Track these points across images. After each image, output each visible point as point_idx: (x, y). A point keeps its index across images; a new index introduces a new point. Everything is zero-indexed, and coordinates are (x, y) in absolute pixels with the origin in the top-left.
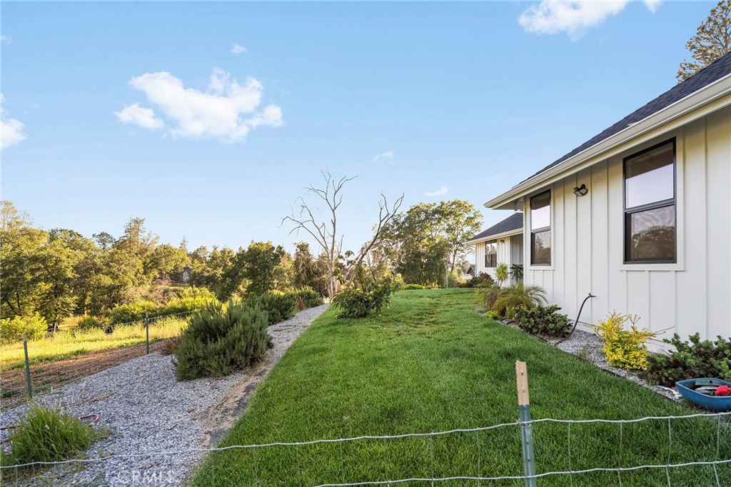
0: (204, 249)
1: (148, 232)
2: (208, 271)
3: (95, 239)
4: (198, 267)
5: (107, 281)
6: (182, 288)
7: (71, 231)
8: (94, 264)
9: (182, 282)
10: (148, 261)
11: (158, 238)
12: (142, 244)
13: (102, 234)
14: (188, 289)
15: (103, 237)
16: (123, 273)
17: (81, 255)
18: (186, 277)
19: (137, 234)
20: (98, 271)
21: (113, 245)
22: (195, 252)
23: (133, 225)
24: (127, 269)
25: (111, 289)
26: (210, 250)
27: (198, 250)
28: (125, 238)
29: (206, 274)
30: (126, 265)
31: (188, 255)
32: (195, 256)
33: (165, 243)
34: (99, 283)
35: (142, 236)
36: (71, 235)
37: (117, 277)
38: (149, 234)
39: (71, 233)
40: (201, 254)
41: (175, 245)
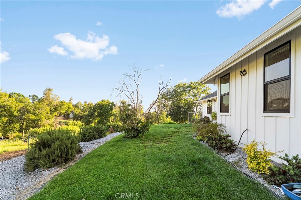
0: (80, 103)
1: (55, 95)
2: (81, 113)
3: (30, 97)
4: (77, 111)
5: (33, 117)
6: (69, 121)
7: (19, 94)
8: (27, 109)
9: (70, 118)
10: (52, 108)
11: (59, 97)
12: (51, 100)
13: (34, 95)
14: (72, 122)
15: (34, 97)
16: (40, 114)
17: (22, 105)
18: (71, 116)
19: (49, 95)
20: (29, 112)
21: (38, 100)
22: (76, 104)
23: (47, 91)
24: (42, 111)
25: (34, 121)
26: (83, 103)
27: (77, 103)
28: (44, 98)
29: (80, 115)
30: (42, 110)
31: (73, 106)
32: (76, 106)
33: (62, 100)
34: (29, 118)
35: (51, 97)
36: (19, 96)
37: (38, 115)
38: (55, 96)
39: (19, 95)
40: (79, 105)
41: (67, 101)
